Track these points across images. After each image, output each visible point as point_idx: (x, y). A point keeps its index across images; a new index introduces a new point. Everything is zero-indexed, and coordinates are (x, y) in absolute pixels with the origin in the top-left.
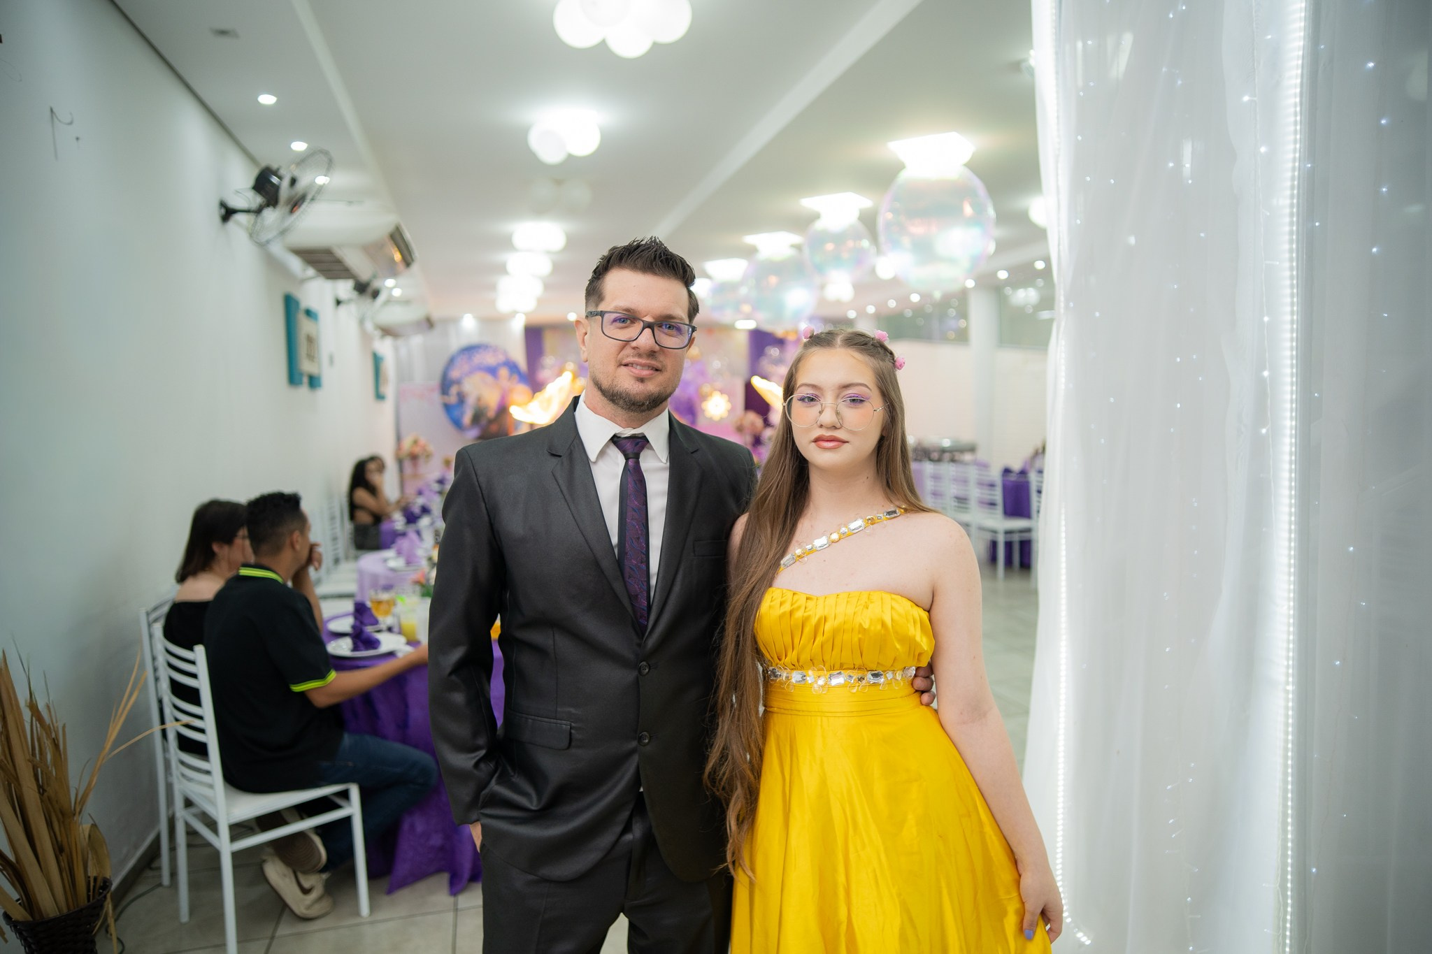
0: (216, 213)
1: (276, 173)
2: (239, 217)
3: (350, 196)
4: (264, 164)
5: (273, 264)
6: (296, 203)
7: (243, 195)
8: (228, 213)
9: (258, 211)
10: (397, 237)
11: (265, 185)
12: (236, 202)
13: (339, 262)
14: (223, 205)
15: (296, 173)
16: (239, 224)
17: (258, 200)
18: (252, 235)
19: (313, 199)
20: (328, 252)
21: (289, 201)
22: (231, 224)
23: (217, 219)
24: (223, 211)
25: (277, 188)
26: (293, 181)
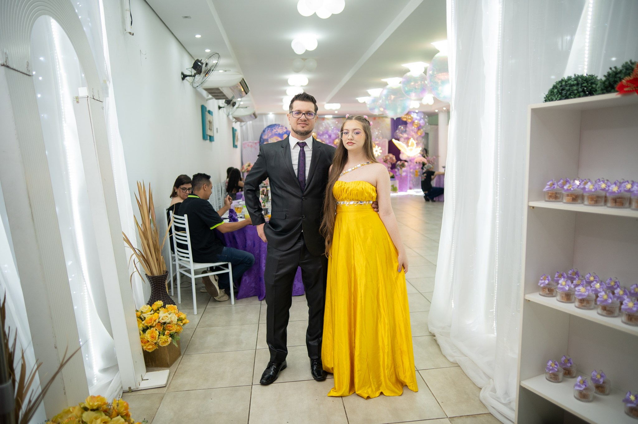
0: (181, 77)
1: (200, 62)
2: (188, 78)
3: (226, 68)
4: (196, 59)
5: (198, 95)
6: (207, 73)
7: (189, 71)
8: (184, 77)
9: (194, 76)
10: (243, 83)
11: (197, 67)
12: (187, 73)
13: (221, 92)
14: (182, 74)
15: (207, 62)
16: (187, 80)
17: (194, 72)
18: (192, 84)
19: (213, 70)
20: (218, 89)
21: (205, 72)
22: (185, 80)
23: (181, 79)
24: (182, 76)
25: (201, 67)
26: (207, 64)
